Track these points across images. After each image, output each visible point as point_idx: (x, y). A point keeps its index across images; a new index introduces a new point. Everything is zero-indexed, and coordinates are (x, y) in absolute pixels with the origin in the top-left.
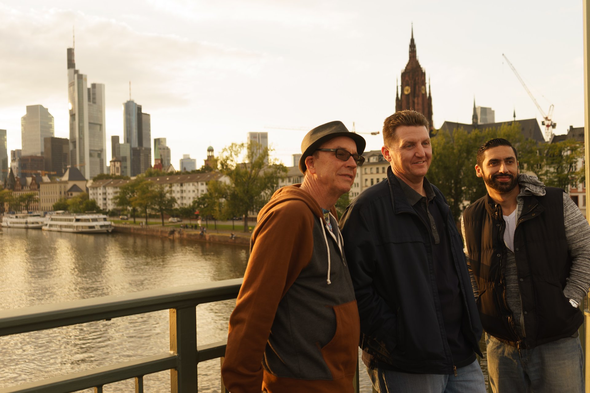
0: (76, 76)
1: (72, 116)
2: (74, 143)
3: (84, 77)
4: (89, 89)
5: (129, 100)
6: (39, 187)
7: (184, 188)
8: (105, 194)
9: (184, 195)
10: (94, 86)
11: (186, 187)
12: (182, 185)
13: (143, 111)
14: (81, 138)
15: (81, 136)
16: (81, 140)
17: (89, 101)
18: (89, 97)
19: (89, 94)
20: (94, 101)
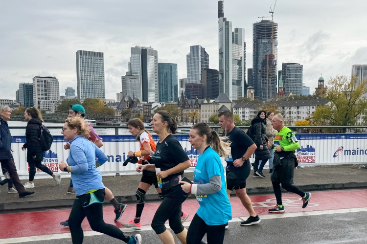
0: (224, 22)
1: (221, 53)
2: (222, 74)
3: (229, 24)
4: (233, 33)
6: (200, 107)
7: (300, 110)
8: (243, 113)
9: (300, 115)
10: (236, 30)
11: (301, 109)
12: (298, 108)
14: (227, 71)
15: (227, 69)
16: (227, 72)
17: (233, 42)
18: (233, 39)
19: (233, 37)
20: (236, 43)
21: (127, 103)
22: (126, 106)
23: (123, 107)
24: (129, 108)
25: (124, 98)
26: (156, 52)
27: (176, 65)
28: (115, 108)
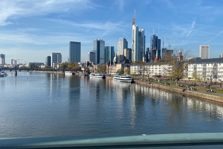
0: (135, 27)
1: (133, 41)
2: (133, 50)
4: (139, 32)
6: (116, 65)
8: (135, 68)
9: (161, 70)
12: (160, 66)
13: (158, 39)
17: (139, 36)
20: (141, 36)
23: (85, 66)
26: (104, 41)
27: (114, 47)
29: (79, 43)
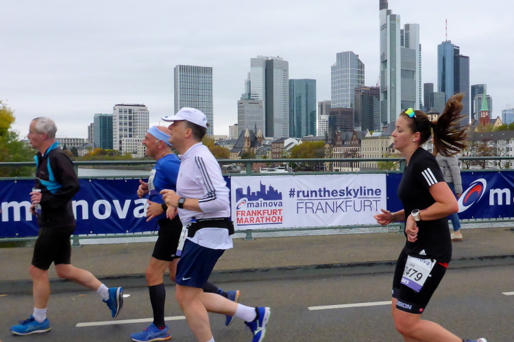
0: (388, 16)
1: (384, 62)
2: (385, 93)
3: (397, 18)
4: (402, 31)
5: (445, 41)
6: (360, 142)
10: (407, 26)
14: (393, 88)
15: (393, 85)
16: (393, 90)
17: (402, 44)
18: (402, 40)
19: (402, 37)
20: (407, 46)
21: (248, 141)
22: (246, 145)
23: (241, 146)
24: (251, 147)
25: (243, 132)
26: (286, 63)
27: (314, 81)
28: (229, 147)
29: (209, 70)
